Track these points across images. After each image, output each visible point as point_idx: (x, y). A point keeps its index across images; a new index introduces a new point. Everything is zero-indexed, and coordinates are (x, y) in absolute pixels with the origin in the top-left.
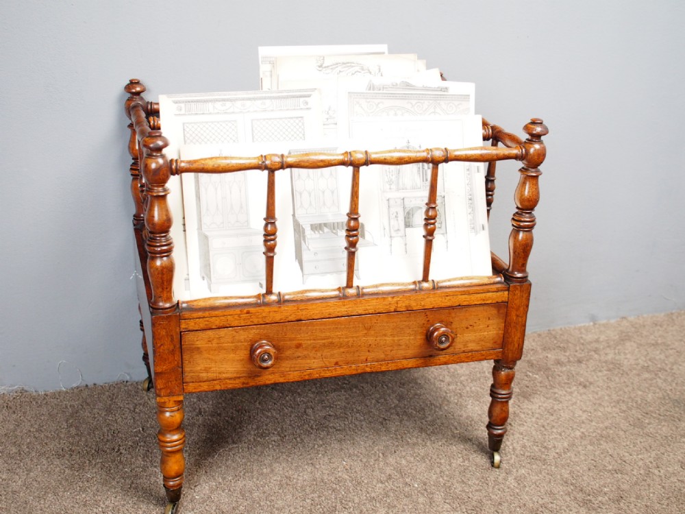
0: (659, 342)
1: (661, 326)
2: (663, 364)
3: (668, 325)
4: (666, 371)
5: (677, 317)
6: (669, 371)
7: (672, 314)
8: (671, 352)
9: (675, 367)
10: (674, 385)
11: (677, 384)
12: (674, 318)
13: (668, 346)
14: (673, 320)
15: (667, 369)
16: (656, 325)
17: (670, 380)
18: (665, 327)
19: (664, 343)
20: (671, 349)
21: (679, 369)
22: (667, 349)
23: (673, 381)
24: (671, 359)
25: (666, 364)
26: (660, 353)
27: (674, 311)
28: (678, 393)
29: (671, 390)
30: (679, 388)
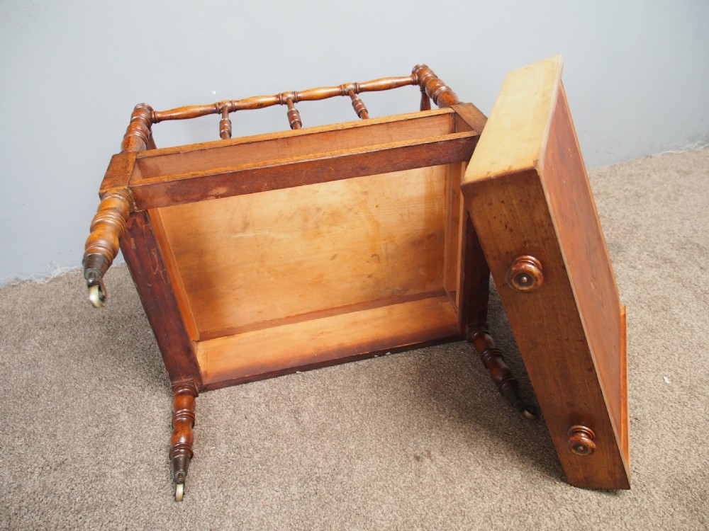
0: (601, 191)
1: (604, 177)
2: (603, 212)
3: (611, 176)
4: (605, 217)
5: (619, 168)
6: (607, 217)
7: (615, 165)
8: (610, 199)
9: (613, 214)
10: (611, 229)
11: (613, 229)
12: (617, 169)
13: (609, 194)
14: (615, 171)
15: (606, 215)
16: (600, 176)
17: (607, 225)
18: (608, 177)
19: (605, 192)
20: (611, 197)
21: (616, 215)
22: (607, 198)
23: (610, 226)
24: (610, 207)
25: (606, 211)
26: (601, 202)
27: (617, 163)
28: (613, 237)
29: (607, 234)
30: (615, 232)
